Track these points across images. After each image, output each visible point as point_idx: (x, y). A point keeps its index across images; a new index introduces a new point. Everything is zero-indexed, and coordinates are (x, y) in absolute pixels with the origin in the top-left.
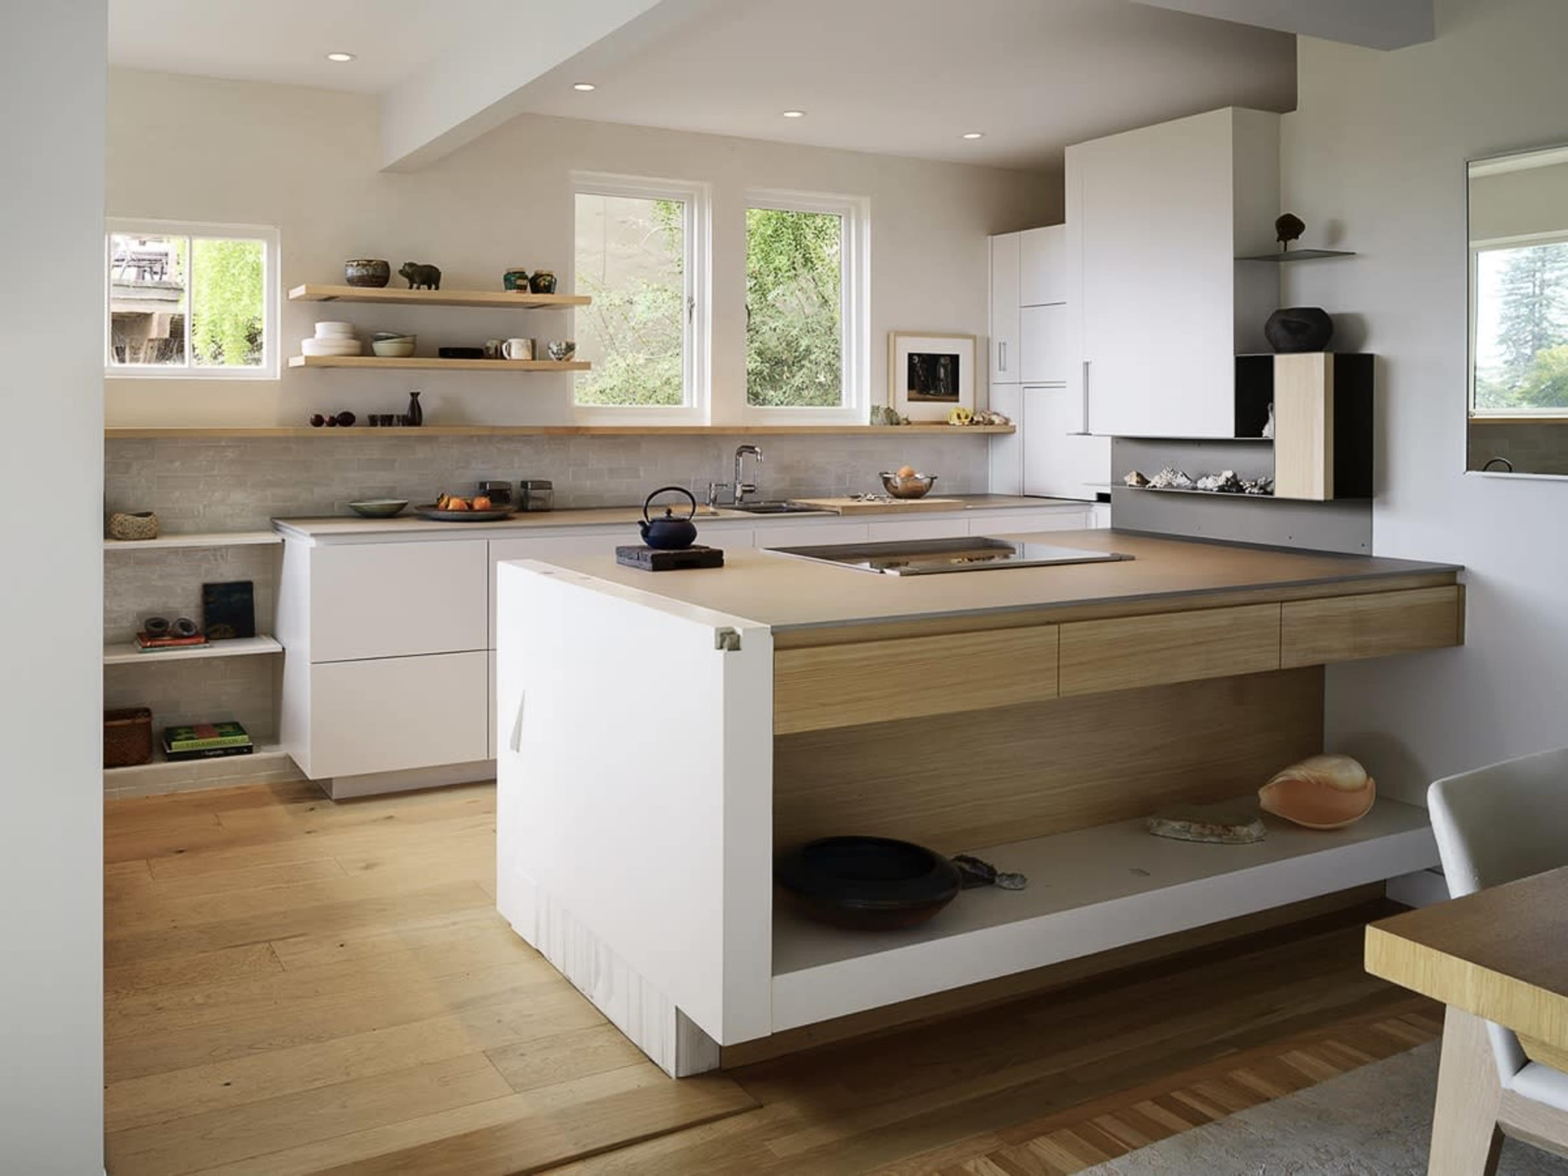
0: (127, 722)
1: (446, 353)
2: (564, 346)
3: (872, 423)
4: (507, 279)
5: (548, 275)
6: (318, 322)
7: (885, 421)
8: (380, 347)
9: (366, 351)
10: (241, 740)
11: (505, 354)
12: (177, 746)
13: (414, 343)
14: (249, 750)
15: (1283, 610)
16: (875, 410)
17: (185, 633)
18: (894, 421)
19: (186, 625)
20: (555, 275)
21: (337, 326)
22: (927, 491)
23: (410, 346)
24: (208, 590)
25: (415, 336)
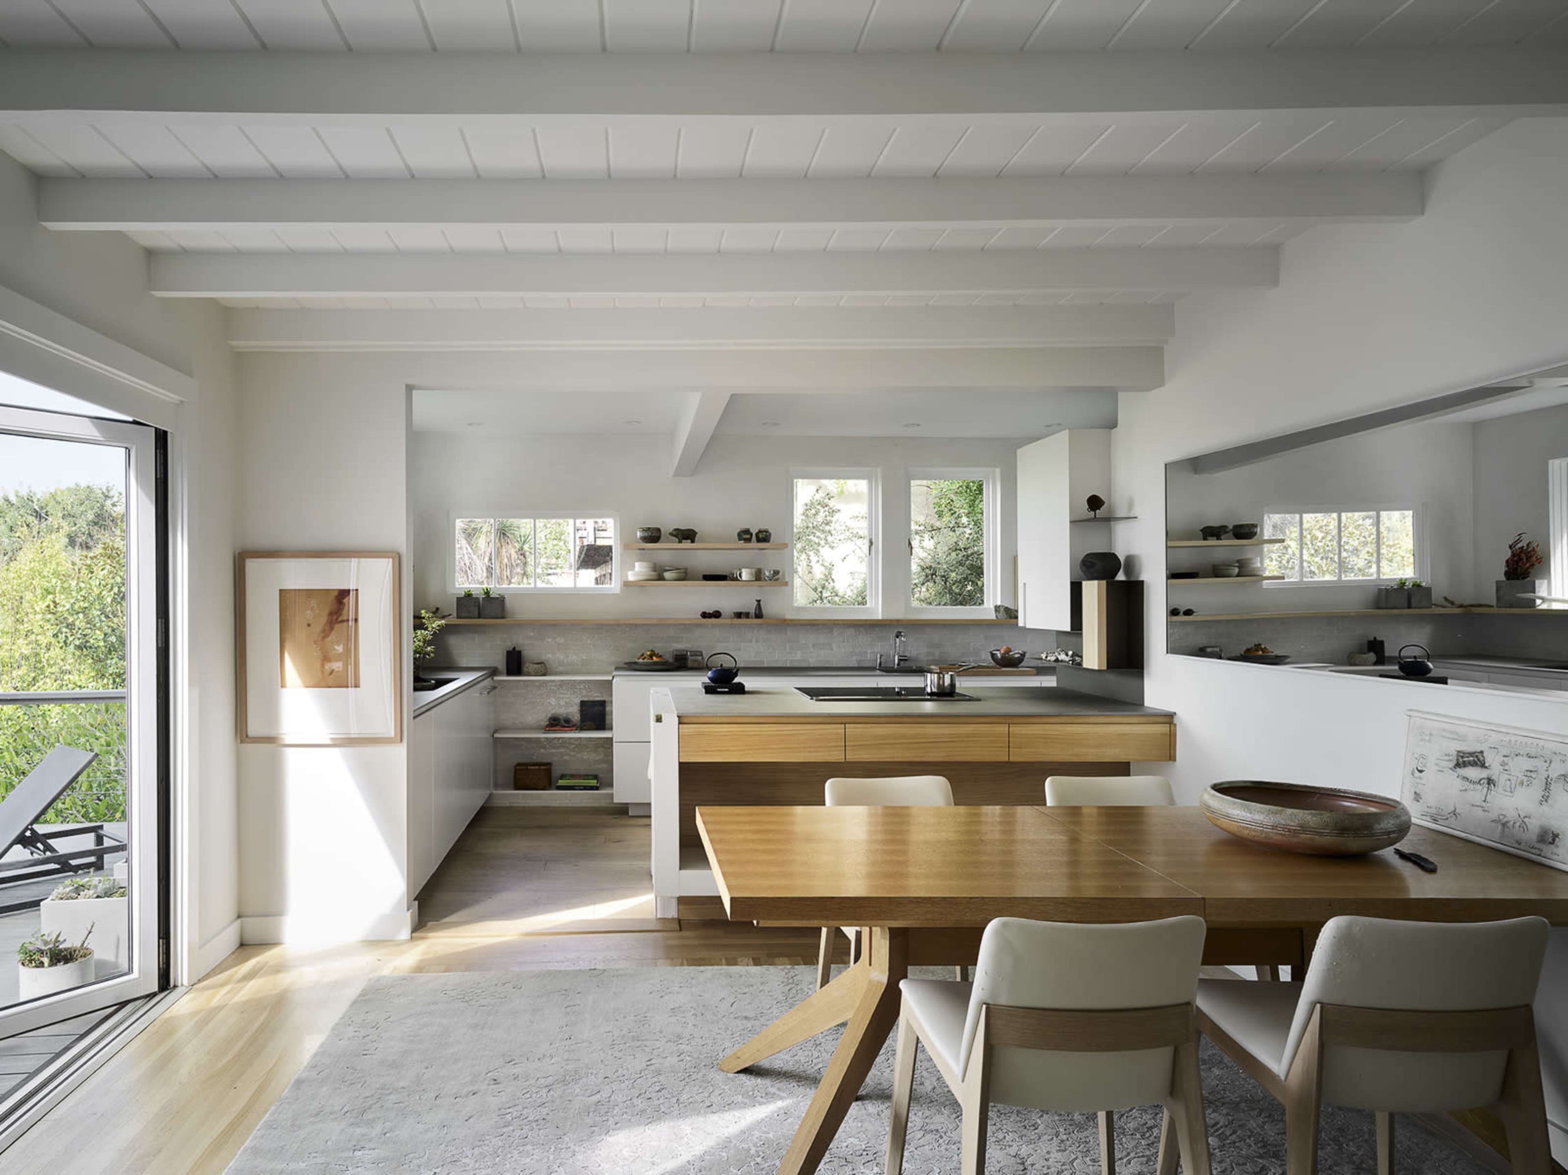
0: (537, 767)
1: (708, 578)
2: (772, 572)
3: (996, 616)
4: (739, 535)
5: (765, 531)
6: (637, 561)
7: (1005, 616)
8: (667, 575)
9: (661, 578)
10: (593, 782)
11: (739, 578)
12: (561, 782)
13: (686, 573)
14: (597, 788)
15: (1011, 729)
16: (997, 609)
17: (566, 725)
18: (1013, 616)
19: (567, 721)
20: (770, 531)
21: (644, 564)
22: (1021, 663)
23: (684, 574)
24: (583, 703)
25: (686, 569)
